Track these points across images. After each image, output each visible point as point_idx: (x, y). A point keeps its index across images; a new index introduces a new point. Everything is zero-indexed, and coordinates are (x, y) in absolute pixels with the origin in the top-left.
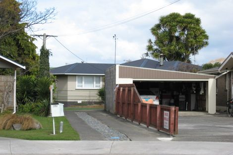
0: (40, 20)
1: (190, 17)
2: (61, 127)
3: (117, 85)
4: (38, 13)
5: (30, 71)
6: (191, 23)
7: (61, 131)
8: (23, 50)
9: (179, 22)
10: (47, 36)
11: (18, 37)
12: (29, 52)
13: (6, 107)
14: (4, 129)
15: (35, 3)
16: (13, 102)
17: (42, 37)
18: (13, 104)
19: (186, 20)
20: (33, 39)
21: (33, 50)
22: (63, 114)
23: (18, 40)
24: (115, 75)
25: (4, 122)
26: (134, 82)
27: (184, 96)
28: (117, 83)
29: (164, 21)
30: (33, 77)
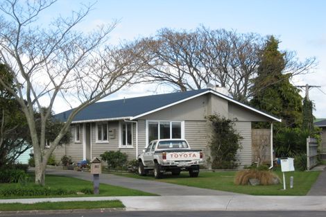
0: (301, 70)
2: (292, 182)
4: (299, 63)
5: (297, 123)
7: (291, 187)
8: (288, 101)
10: (310, 87)
11: (281, 89)
12: (295, 103)
13: (262, 161)
14: (241, 184)
15: (294, 53)
16: (270, 156)
17: (305, 88)
18: (270, 158)
20: (299, 91)
21: (299, 102)
22: (293, 169)
23: (281, 92)
25: (241, 177)
30: (297, 130)
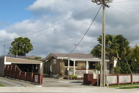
1: (26, 39)
3: (5, 65)
6: (27, 41)
9: (22, 41)
19: (25, 40)
24: (4, 61)
26: (12, 64)
27: (29, 70)
28: (5, 64)
29: (16, 40)
